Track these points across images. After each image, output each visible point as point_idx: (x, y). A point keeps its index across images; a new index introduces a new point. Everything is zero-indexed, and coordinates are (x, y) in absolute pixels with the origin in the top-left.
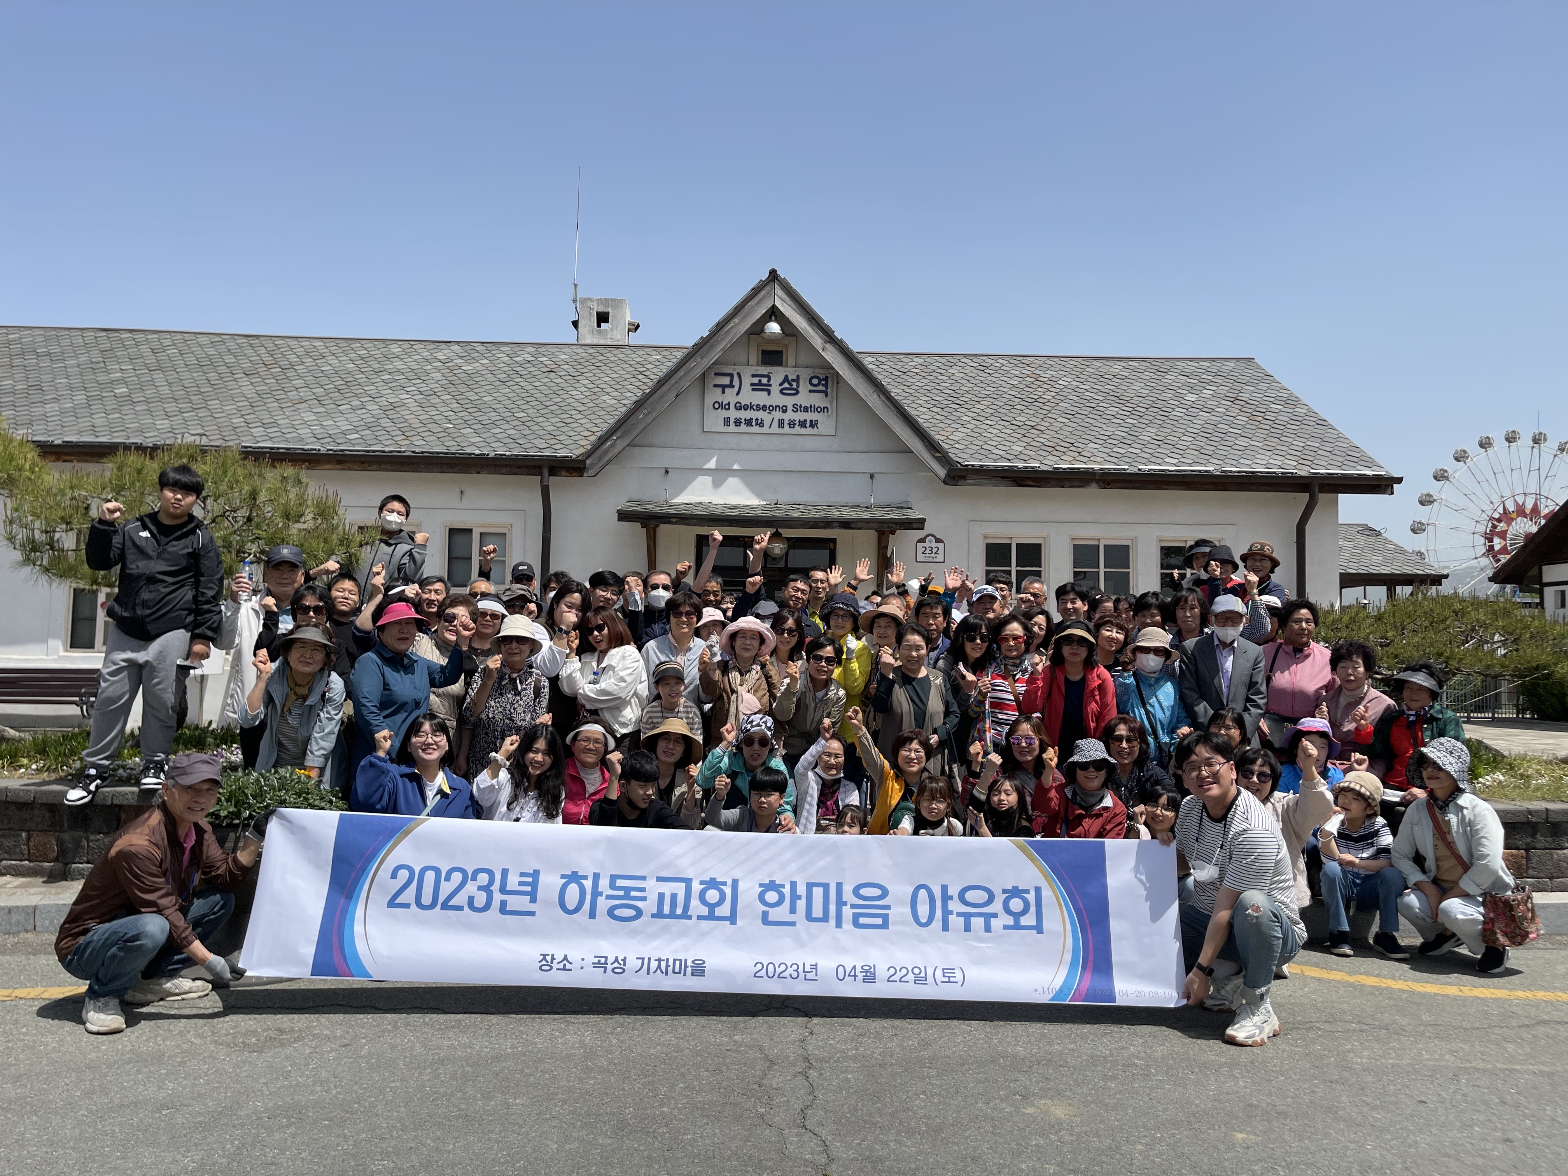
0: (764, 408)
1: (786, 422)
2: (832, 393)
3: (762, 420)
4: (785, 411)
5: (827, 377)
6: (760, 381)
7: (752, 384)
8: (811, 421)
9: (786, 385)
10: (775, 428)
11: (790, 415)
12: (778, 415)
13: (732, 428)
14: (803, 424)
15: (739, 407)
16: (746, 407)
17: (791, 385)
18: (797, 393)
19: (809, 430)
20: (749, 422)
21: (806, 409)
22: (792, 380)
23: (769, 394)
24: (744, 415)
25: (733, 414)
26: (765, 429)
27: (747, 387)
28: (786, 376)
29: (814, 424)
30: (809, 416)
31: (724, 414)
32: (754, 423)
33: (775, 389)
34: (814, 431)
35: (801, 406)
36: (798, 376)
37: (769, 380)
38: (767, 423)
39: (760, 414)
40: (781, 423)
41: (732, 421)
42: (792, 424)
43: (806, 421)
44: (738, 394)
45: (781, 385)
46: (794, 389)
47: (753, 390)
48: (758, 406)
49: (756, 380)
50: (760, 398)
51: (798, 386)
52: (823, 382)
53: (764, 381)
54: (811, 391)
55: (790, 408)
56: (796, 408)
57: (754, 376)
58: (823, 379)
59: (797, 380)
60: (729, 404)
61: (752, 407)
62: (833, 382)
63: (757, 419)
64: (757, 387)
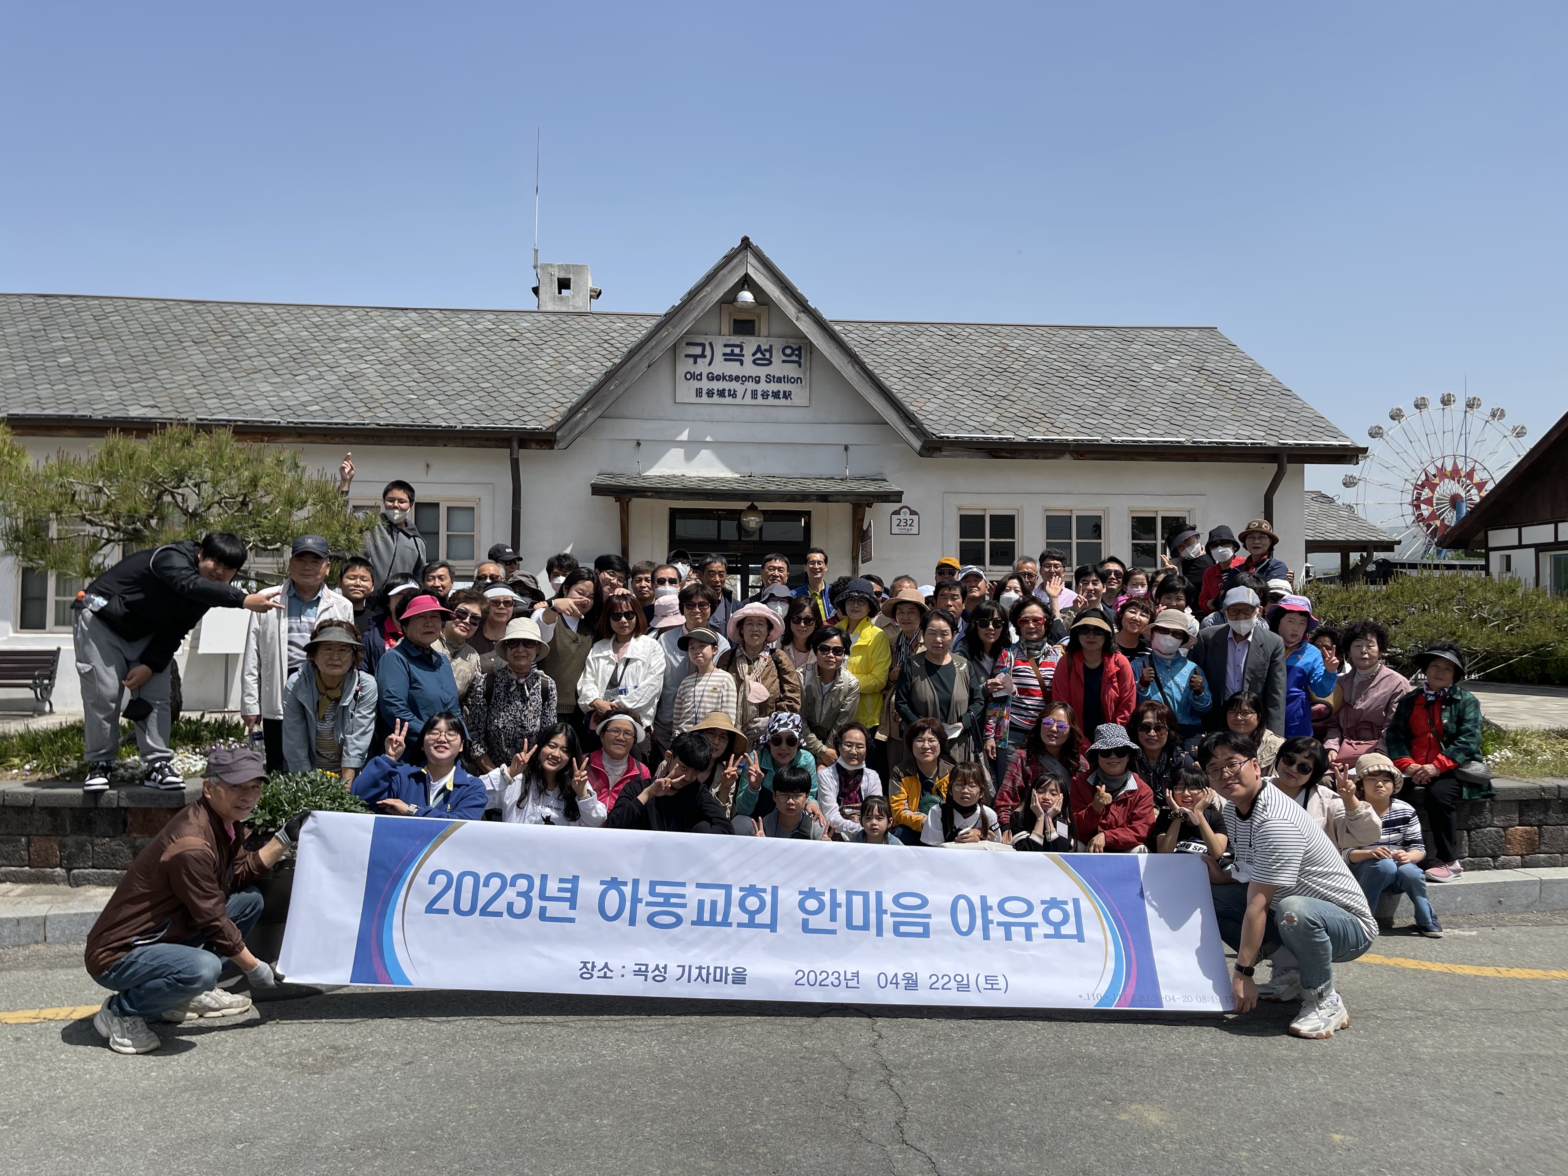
0: (737, 378)
1: (759, 393)
2: (805, 363)
3: (735, 391)
4: (758, 382)
5: (800, 347)
6: (732, 351)
7: (724, 355)
8: (785, 392)
9: (759, 355)
10: (748, 400)
11: (763, 386)
12: (751, 386)
13: (705, 399)
14: (776, 395)
15: (711, 377)
16: (718, 378)
17: (764, 355)
18: (770, 363)
19: (782, 402)
20: (721, 393)
21: (779, 380)
22: (765, 350)
23: (742, 364)
24: (717, 385)
25: (705, 385)
26: (738, 401)
27: (719, 357)
28: (759, 346)
29: (787, 395)
30: (782, 387)
31: (697, 384)
32: (727, 394)
33: (748, 359)
34: (788, 402)
35: (774, 377)
36: (771, 346)
37: (741, 351)
38: (740, 394)
39: (733, 385)
40: (754, 394)
41: (704, 391)
42: (765, 395)
43: (779, 391)
44: (710, 364)
45: (754, 355)
46: (766, 359)
47: (726, 360)
48: (730, 376)
49: (728, 350)
50: (733, 368)
51: (771, 356)
52: (797, 352)
53: (737, 351)
54: (784, 361)
55: (763, 379)
56: (770, 379)
57: (726, 346)
58: (796, 349)
59: (770, 351)
60: (701, 374)
61: (724, 378)
62: (806, 352)
63: (730, 390)
64: (729, 357)
